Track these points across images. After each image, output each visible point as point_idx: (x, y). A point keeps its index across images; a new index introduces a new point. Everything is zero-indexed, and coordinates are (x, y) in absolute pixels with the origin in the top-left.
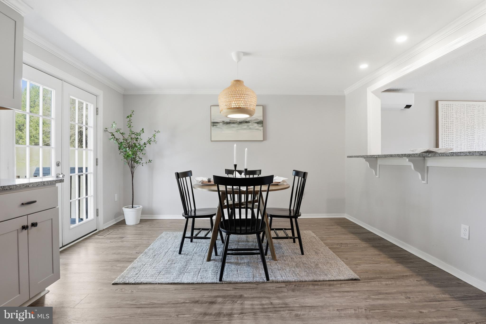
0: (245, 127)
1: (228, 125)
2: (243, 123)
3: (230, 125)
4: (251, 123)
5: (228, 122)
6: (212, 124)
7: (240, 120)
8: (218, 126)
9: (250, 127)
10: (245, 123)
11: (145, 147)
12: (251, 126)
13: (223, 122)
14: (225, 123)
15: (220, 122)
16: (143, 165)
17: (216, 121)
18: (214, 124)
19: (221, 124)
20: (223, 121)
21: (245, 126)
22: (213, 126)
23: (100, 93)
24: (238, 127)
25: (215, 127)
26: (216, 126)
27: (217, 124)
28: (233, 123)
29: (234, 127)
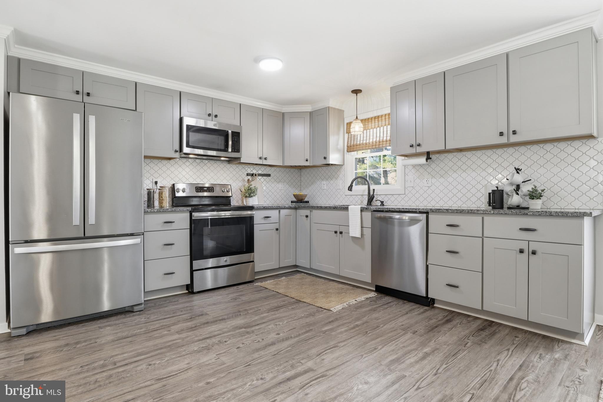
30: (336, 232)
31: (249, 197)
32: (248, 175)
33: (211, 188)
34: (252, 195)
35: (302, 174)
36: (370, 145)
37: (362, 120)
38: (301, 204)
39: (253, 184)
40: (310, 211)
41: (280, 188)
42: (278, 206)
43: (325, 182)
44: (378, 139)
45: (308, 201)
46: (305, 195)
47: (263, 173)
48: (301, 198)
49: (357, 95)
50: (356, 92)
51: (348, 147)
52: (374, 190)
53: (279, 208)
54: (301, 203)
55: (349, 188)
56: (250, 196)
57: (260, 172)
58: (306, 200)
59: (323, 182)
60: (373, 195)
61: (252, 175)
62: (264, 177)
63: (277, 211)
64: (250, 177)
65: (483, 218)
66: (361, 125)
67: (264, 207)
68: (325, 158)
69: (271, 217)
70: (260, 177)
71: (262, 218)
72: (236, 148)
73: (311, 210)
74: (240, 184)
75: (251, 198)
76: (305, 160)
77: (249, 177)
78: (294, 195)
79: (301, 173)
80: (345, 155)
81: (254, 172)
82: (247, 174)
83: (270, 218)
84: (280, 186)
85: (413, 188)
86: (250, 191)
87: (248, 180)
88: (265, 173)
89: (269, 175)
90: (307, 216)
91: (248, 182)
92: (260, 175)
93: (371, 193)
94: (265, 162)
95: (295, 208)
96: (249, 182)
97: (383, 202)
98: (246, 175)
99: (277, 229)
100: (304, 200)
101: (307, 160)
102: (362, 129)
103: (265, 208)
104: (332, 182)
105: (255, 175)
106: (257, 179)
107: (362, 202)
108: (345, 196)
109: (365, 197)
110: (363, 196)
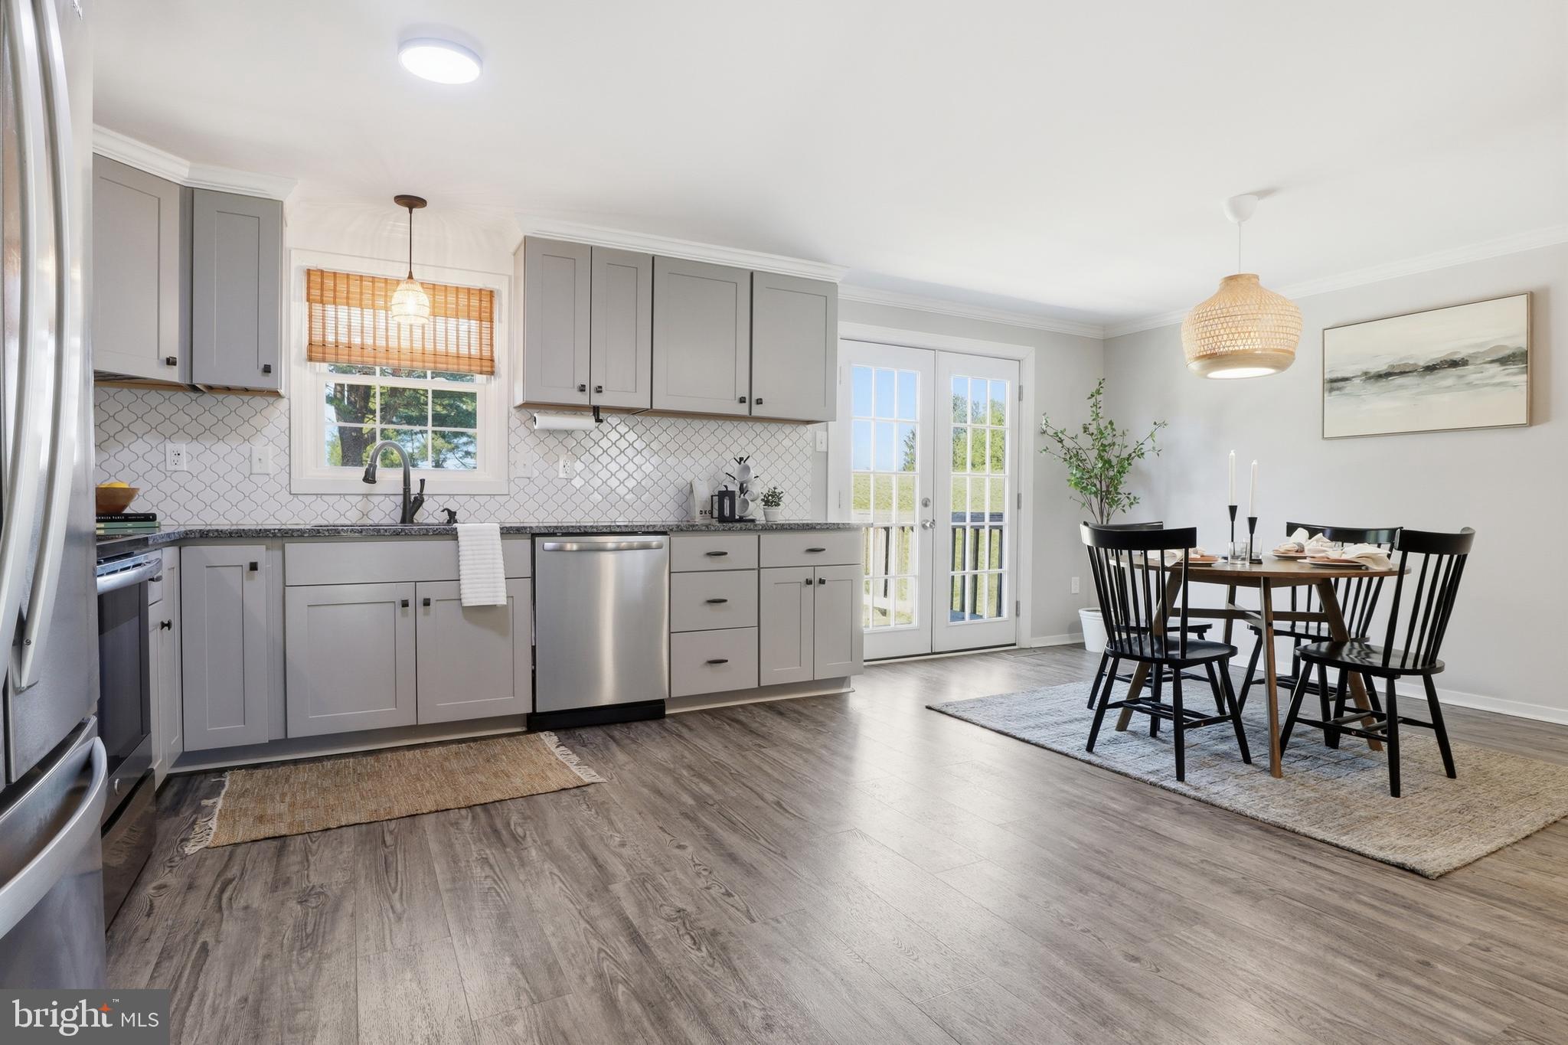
0: (1449, 382)
1: (1384, 384)
2: (1441, 368)
3: (1390, 382)
4: (1472, 364)
5: (1381, 373)
6: (1327, 386)
7: (1428, 359)
8: (1346, 391)
9: (1467, 382)
10: (1449, 367)
11: (1130, 464)
12: (1473, 377)
13: (1366, 373)
14: (1370, 378)
15: (1353, 377)
16: (1124, 511)
17: (1339, 375)
18: (1335, 384)
19: (1357, 381)
20: (1365, 371)
21: (1449, 377)
22: (1331, 390)
23: (1027, 353)
24: (1418, 384)
25: (1337, 392)
26: (1338, 389)
27: (1343, 383)
28: (1402, 373)
29: (1401, 387)
30: (404, 604)
37: (432, 288)
38: (130, 524)
45: (155, 516)
49: (411, 212)
50: (411, 202)
51: (311, 344)
52: (422, 481)
54: (127, 520)
55: (368, 472)
59: (169, 447)
60: (421, 494)
65: (759, 536)
66: (424, 298)
68: (267, 369)
80: (292, 366)
85: (530, 481)
93: (415, 489)
97: (455, 513)
101: (171, 363)
102: (427, 311)
104: (221, 448)
107: (364, 515)
108: (292, 497)
109: (376, 500)
110: (369, 497)
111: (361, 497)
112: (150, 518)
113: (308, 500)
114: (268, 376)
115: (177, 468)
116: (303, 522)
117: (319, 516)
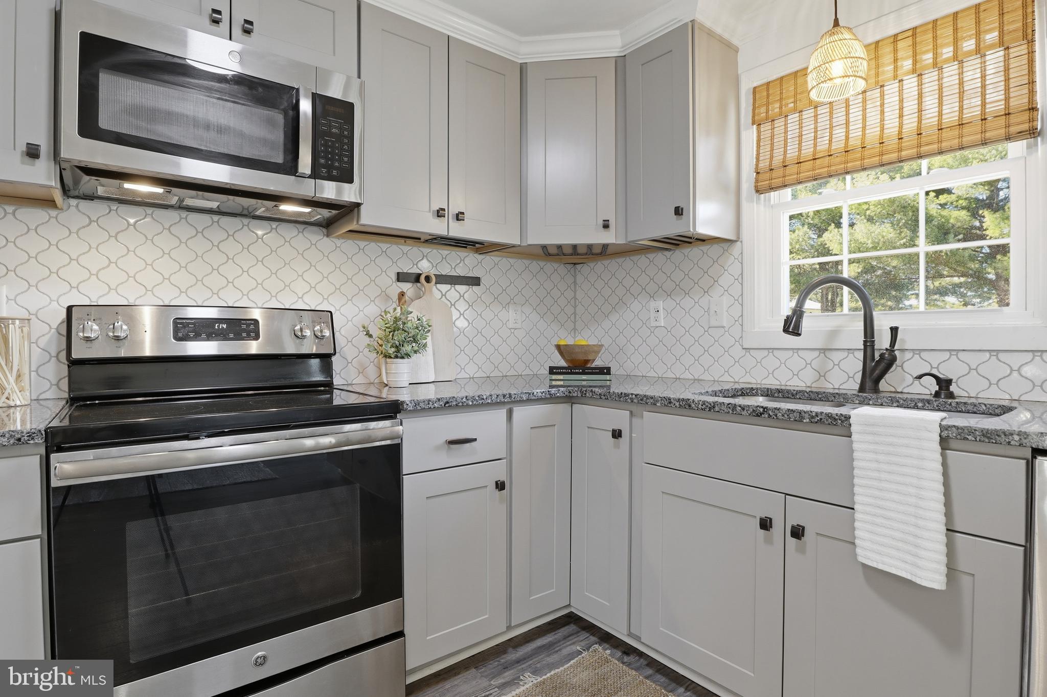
30: (766, 524)
31: (396, 357)
32: (401, 277)
33: (248, 325)
34: (407, 348)
35: (580, 279)
36: (867, 153)
38: (584, 377)
39: (416, 311)
40: (631, 413)
41: (511, 325)
42: (504, 396)
43: (660, 304)
44: (910, 124)
45: (609, 369)
46: (596, 348)
47: (455, 274)
48: (581, 357)
51: (758, 173)
52: (894, 331)
53: (508, 402)
54: (584, 373)
55: (788, 321)
56: (399, 354)
57: (446, 270)
58: (598, 363)
59: (653, 305)
60: (892, 349)
61: (417, 278)
62: (458, 287)
63: (502, 413)
64: (409, 285)
67: (447, 402)
68: (678, 211)
69: (475, 440)
70: (444, 287)
71: (438, 448)
72: (337, 164)
73: (634, 408)
74: (373, 310)
75: (406, 360)
76: (601, 223)
77: (406, 287)
78: (558, 347)
79: (575, 277)
80: (745, 205)
81: (424, 268)
82: (398, 273)
83: (473, 444)
84: (512, 316)
86: (399, 336)
87: (402, 294)
88: (461, 271)
89: (475, 281)
90: (617, 434)
91: (399, 302)
92: (442, 279)
93: (883, 342)
94: (457, 231)
95: (569, 399)
96: (403, 300)
97: (949, 382)
98: (394, 277)
99: (500, 486)
100: (593, 365)
101: (606, 226)
103: (448, 406)
104: (687, 302)
105: (428, 279)
106: (431, 291)
107: (822, 375)
108: (744, 351)
109: (836, 356)
110: (827, 353)
111: (816, 353)
112: (606, 371)
113: (759, 355)
114: (681, 219)
115: (657, 324)
116: (755, 382)
117: (771, 375)
